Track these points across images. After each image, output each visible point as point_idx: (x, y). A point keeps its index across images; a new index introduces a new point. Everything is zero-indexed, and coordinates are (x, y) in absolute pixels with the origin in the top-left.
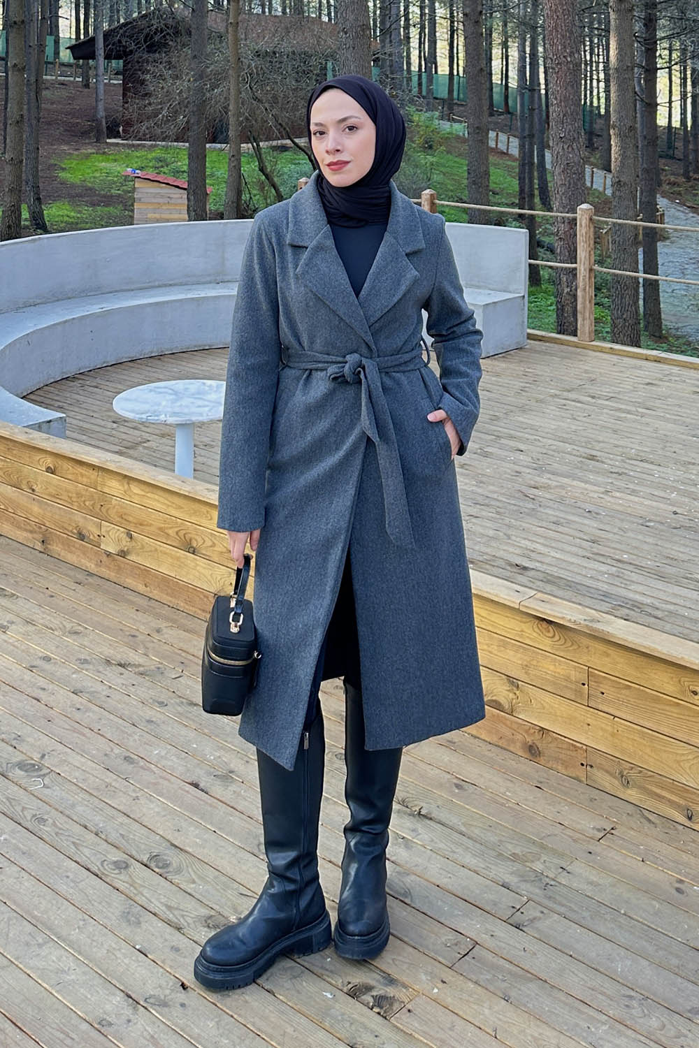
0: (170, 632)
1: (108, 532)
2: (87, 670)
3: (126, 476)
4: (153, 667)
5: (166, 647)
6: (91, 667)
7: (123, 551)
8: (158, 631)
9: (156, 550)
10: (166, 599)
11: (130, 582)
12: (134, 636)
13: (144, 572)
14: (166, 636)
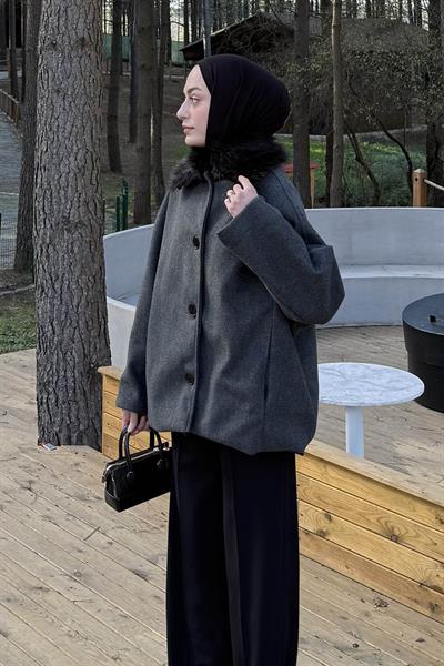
0: (380, 617)
1: (306, 512)
2: (306, 650)
3: (322, 460)
4: (369, 653)
5: (378, 633)
6: (309, 647)
7: (322, 531)
8: (367, 614)
9: (357, 534)
10: (369, 583)
11: (329, 561)
12: (344, 618)
13: (344, 554)
14: (375, 621)
